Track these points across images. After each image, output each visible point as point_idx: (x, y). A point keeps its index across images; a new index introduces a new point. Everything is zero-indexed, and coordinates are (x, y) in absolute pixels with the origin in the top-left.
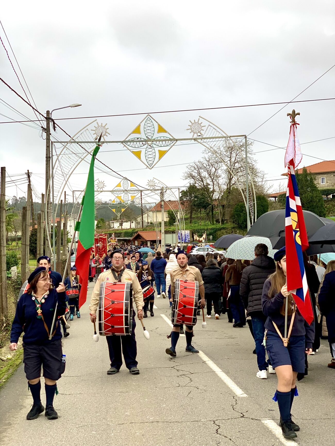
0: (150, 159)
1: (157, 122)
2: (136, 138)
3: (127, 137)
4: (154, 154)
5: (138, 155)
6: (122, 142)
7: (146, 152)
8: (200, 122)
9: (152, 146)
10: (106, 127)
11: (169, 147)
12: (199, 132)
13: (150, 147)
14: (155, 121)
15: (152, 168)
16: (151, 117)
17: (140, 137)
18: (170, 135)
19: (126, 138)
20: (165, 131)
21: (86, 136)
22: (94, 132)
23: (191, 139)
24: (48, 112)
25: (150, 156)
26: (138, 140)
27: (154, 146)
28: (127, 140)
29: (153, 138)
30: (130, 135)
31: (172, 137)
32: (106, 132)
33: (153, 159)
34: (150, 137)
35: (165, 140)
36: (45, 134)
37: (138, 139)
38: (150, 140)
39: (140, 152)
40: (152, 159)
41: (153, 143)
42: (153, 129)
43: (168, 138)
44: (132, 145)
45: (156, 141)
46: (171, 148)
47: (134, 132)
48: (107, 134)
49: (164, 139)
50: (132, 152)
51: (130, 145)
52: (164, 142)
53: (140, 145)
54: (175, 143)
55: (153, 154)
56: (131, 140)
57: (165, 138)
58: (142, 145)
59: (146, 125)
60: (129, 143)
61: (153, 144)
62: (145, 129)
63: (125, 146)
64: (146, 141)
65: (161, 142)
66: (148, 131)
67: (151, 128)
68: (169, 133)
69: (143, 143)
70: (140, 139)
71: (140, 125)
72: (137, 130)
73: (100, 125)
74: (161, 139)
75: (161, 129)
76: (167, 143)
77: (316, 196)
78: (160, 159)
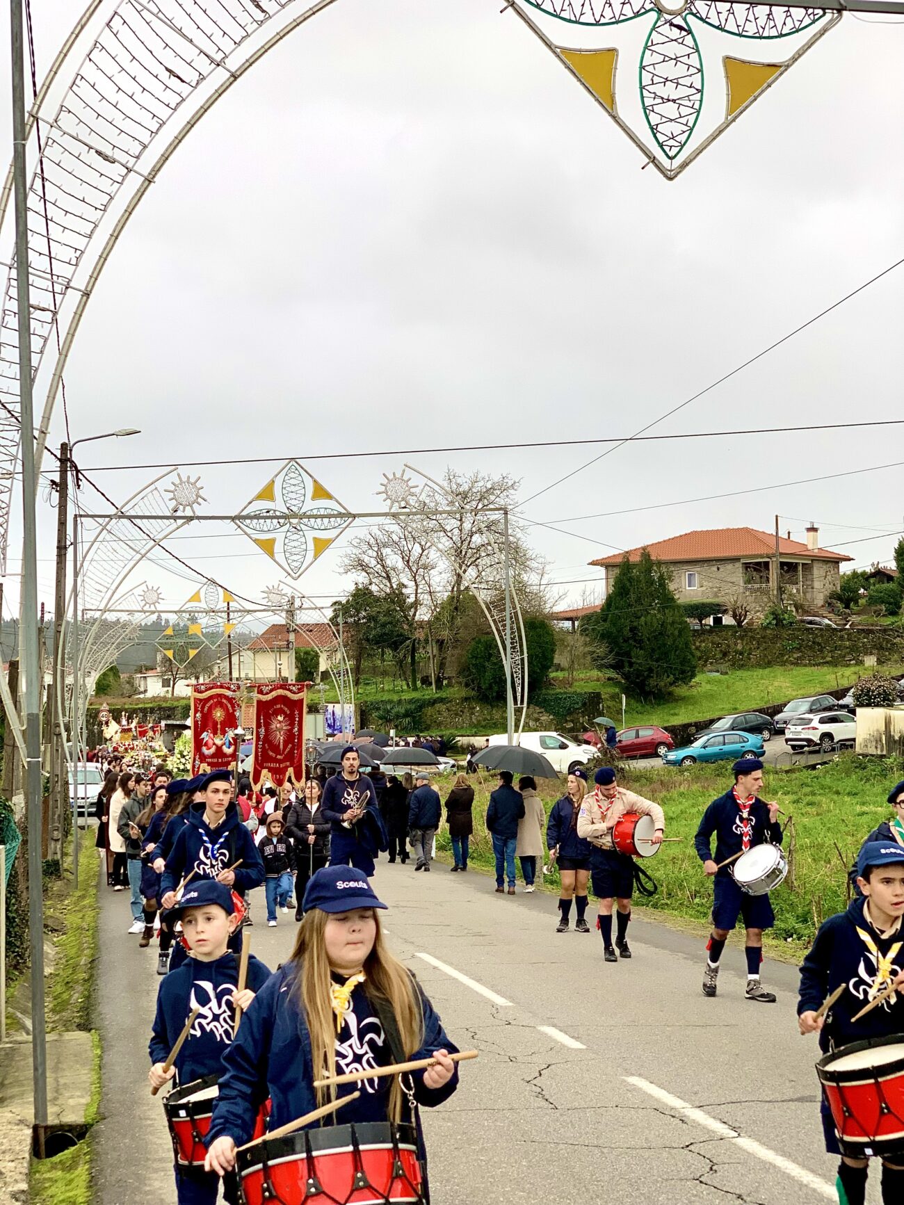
0: (295, 557)
1: (311, 476)
2: (264, 511)
3: (245, 508)
5: (267, 547)
6: (233, 519)
7: (287, 541)
8: (405, 478)
9: (299, 528)
10: (199, 485)
11: (338, 531)
12: (403, 499)
13: (294, 529)
14: (308, 474)
16: (300, 467)
17: (274, 508)
18: (340, 504)
19: (243, 510)
20: (329, 497)
21: (154, 503)
22: (171, 495)
23: (385, 515)
24: (64, 447)
25: (294, 551)
27: (304, 527)
28: (244, 513)
29: (303, 511)
30: (250, 503)
31: (345, 509)
32: (198, 496)
33: (301, 557)
34: (294, 509)
35: (329, 516)
36: (55, 496)
37: (268, 512)
38: (295, 516)
39: (274, 540)
41: (302, 521)
42: (303, 491)
43: (336, 512)
44: (255, 525)
45: (309, 517)
46: (341, 533)
47: (260, 497)
48: (200, 500)
49: (326, 513)
50: (255, 541)
51: (251, 526)
52: (326, 520)
53: (272, 527)
54: (350, 524)
55: (302, 547)
56: (252, 514)
57: (329, 511)
58: (278, 526)
59: (287, 481)
60: (248, 521)
61: (301, 525)
62: (285, 492)
63: (239, 527)
64: (285, 517)
65: (319, 520)
66: (291, 495)
67: (297, 488)
68: (337, 501)
69: (280, 520)
71: (273, 482)
72: (267, 493)
73: (184, 479)
74: (319, 513)
75: (321, 492)
76: (332, 523)
77: (673, 623)
78: (316, 557)
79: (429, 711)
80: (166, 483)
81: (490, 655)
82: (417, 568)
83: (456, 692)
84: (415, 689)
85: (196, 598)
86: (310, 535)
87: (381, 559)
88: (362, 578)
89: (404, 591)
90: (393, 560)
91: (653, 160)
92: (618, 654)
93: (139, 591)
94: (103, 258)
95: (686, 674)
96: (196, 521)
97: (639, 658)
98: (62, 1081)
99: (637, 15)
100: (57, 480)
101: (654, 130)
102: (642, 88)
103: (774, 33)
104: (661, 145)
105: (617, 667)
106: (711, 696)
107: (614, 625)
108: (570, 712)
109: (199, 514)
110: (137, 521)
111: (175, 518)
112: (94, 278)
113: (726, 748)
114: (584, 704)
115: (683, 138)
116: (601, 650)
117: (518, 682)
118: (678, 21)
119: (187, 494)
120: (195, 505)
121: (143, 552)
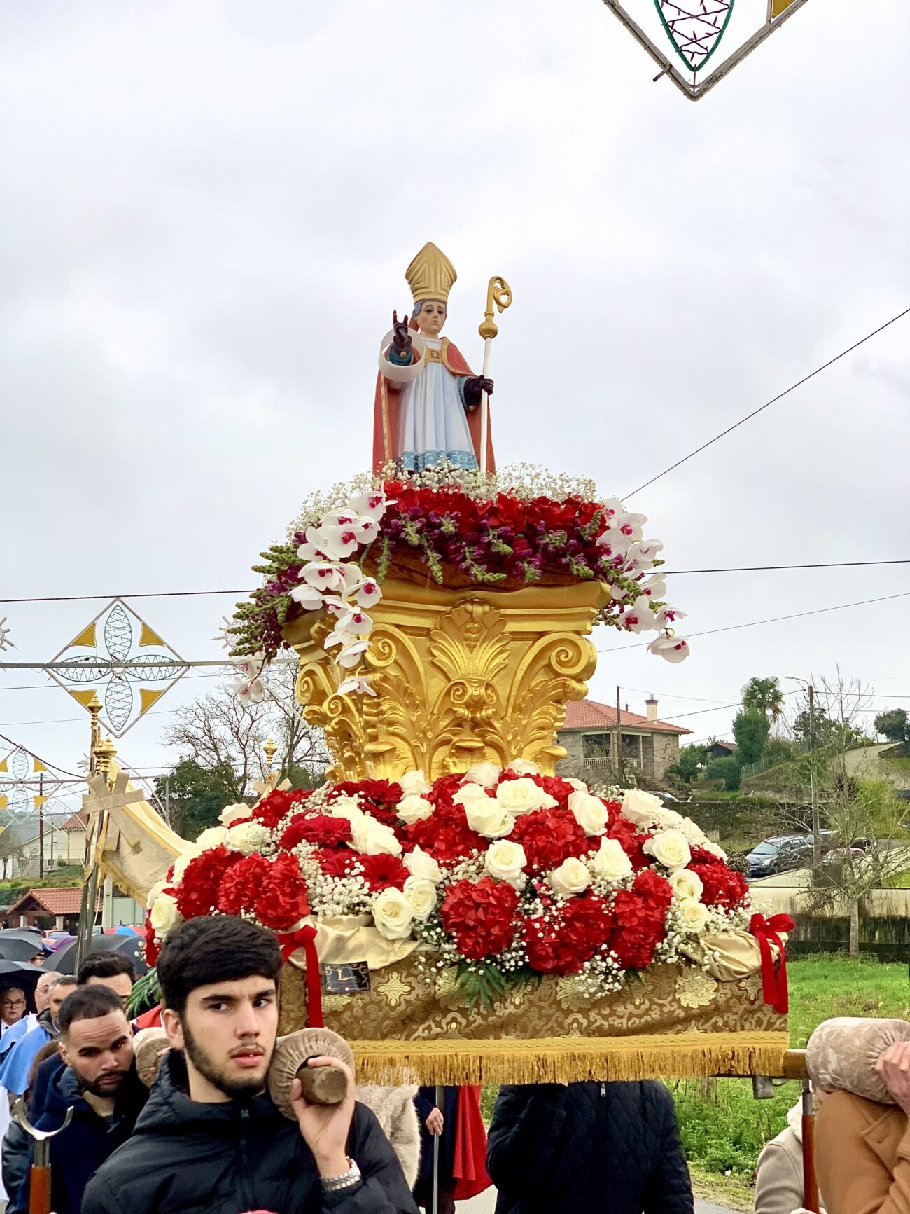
0: (118, 712)
1: (139, 618)
2: (82, 658)
3: (60, 654)
4: (129, 700)
5: (87, 700)
6: (45, 667)
7: (109, 693)
9: (123, 678)
10: (5, 626)
11: (169, 681)
13: (118, 680)
14: (136, 615)
15: (123, 734)
16: (126, 606)
17: (94, 655)
18: (172, 651)
19: (57, 657)
20: (161, 643)
25: (117, 705)
26: (87, 662)
27: (129, 678)
28: (58, 661)
29: (128, 658)
30: (66, 648)
31: (178, 657)
32: (4, 640)
33: (124, 711)
34: (119, 656)
35: (159, 665)
37: (87, 659)
38: (119, 664)
39: (94, 692)
40: (122, 712)
41: (127, 670)
42: (129, 636)
43: (167, 660)
44: (71, 675)
45: (136, 665)
46: (172, 684)
47: (78, 642)
48: (5, 644)
49: (155, 661)
50: (71, 693)
51: (67, 676)
52: (155, 669)
53: (92, 676)
54: (183, 673)
55: (126, 700)
56: (69, 661)
57: (160, 659)
58: (99, 676)
59: (111, 624)
60: (63, 670)
61: (127, 675)
62: (108, 636)
63: (52, 676)
64: (108, 665)
65: (147, 669)
66: (116, 640)
67: (122, 632)
68: (169, 648)
69: (102, 669)
70: (92, 659)
71: (94, 624)
72: (87, 638)
74: (147, 661)
75: (149, 637)
76: (163, 673)
78: (142, 713)
82: (247, 739)
85: (2, 767)
87: (208, 730)
88: (187, 750)
89: (232, 764)
90: (222, 730)
91: (668, 69)
101: (669, 27)
104: (679, 50)
115: (709, 43)
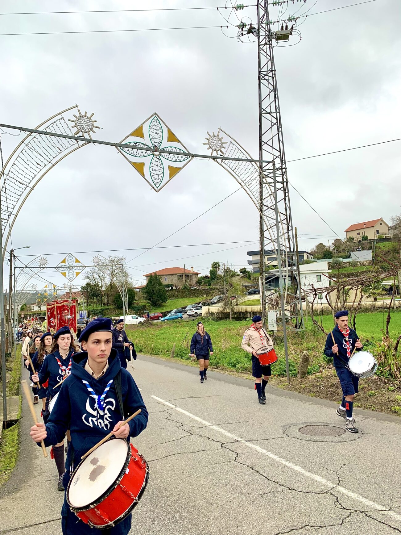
0: (71, 277)
2: (63, 266)
5: (64, 274)
6: (55, 268)
7: (69, 273)
8: (98, 257)
9: (72, 270)
10: (46, 260)
11: (82, 270)
12: (98, 262)
14: (74, 257)
15: (72, 281)
16: (72, 255)
18: (82, 264)
21: (35, 264)
22: (39, 262)
23: (94, 266)
24: (12, 251)
25: (71, 275)
28: (58, 266)
30: (59, 264)
32: (46, 262)
33: (73, 276)
34: (71, 265)
35: (80, 267)
36: (9, 263)
38: (71, 267)
39: (66, 273)
41: (73, 268)
42: (73, 261)
44: (61, 269)
45: (75, 267)
47: (62, 262)
50: (61, 273)
53: (65, 269)
54: (85, 268)
55: (73, 274)
56: (60, 266)
58: (67, 269)
59: (69, 259)
60: (59, 268)
62: (68, 261)
63: (57, 270)
64: (68, 267)
65: (77, 268)
66: (70, 262)
67: (71, 260)
70: (65, 266)
71: (65, 259)
72: (64, 261)
73: (43, 258)
74: (77, 266)
75: (77, 261)
77: (162, 289)
78: (76, 276)
79: (105, 311)
80: (38, 259)
81: (120, 298)
82: (102, 278)
83: (111, 307)
84: (102, 306)
85: (46, 286)
86: (75, 271)
87: (93, 276)
88: (88, 281)
89: (99, 283)
90: (96, 276)
91: (153, 188)
92: (149, 297)
93: (31, 285)
94: (20, 207)
95: (165, 300)
96: (46, 268)
97: (154, 297)
98: (11, 409)
99: (149, 155)
100: (10, 259)
101: (153, 181)
102: (150, 172)
103: (179, 161)
104: (155, 185)
105: (149, 299)
106: (171, 305)
107: (149, 290)
108: (139, 310)
109: (46, 267)
110: (31, 269)
111: (40, 268)
112: (18, 212)
113: (174, 317)
114: (142, 308)
115: (160, 183)
116: (146, 296)
117: (126, 304)
118: (158, 157)
119: (44, 262)
120: (45, 265)
121: (32, 276)
